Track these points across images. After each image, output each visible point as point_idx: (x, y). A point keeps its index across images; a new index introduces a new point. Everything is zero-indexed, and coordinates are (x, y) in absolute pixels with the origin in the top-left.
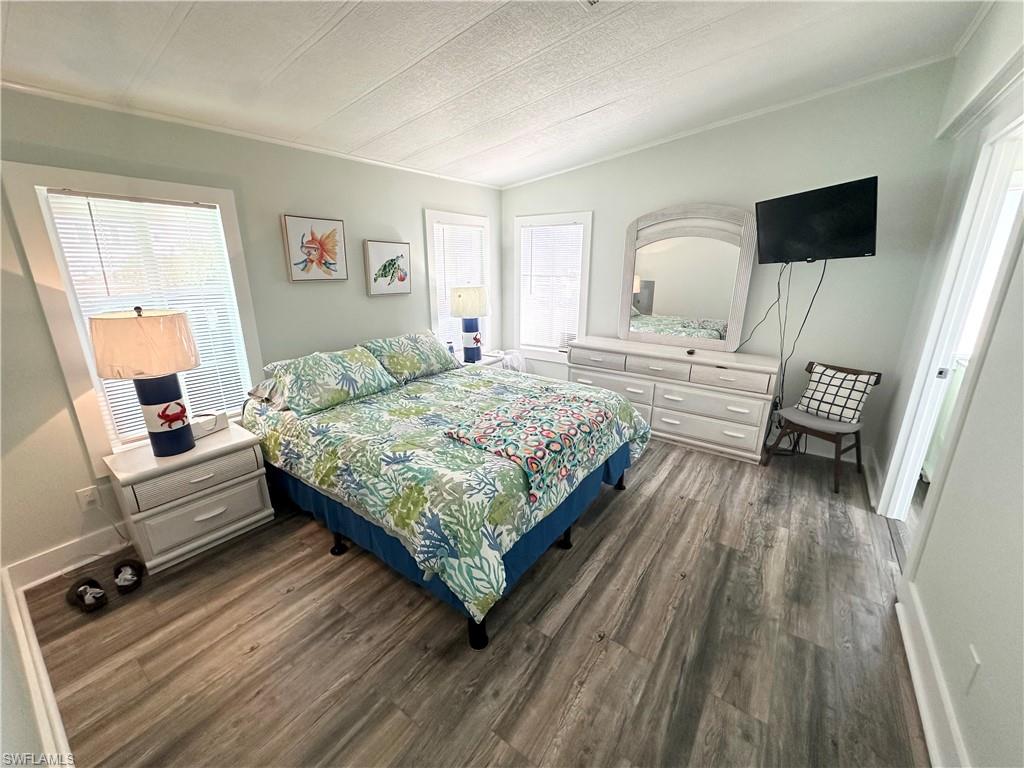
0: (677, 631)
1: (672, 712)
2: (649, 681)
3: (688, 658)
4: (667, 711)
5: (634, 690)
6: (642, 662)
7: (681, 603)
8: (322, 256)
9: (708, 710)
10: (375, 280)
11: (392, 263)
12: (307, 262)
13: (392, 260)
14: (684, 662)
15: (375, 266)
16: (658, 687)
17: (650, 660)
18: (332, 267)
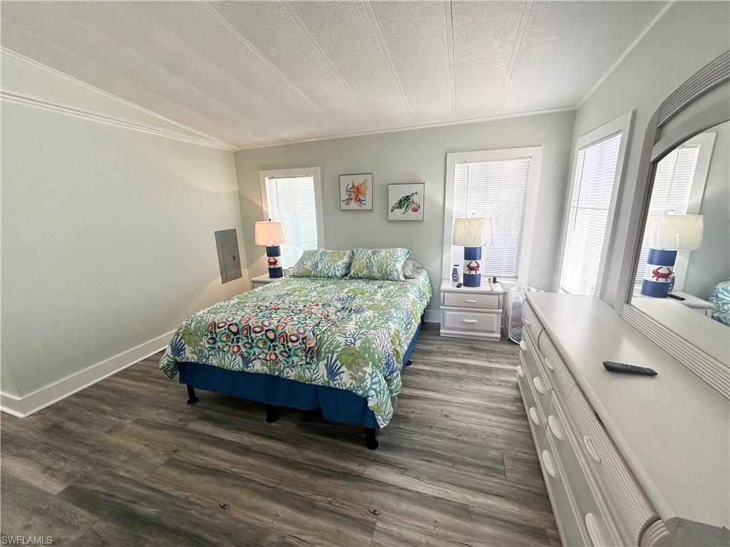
0: (164, 499)
1: (102, 493)
2: (131, 479)
3: (136, 506)
4: (104, 490)
5: (128, 472)
6: (147, 475)
7: (190, 503)
8: (357, 196)
9: (89, 516)
10: (392, 211)
11: (407, 198)
12: (349, 200)
13: (407, 197)
14: (133, 502)
15: (393, 201)
16: (123, 485)
17: (146, 479)
18: (363, 202)
